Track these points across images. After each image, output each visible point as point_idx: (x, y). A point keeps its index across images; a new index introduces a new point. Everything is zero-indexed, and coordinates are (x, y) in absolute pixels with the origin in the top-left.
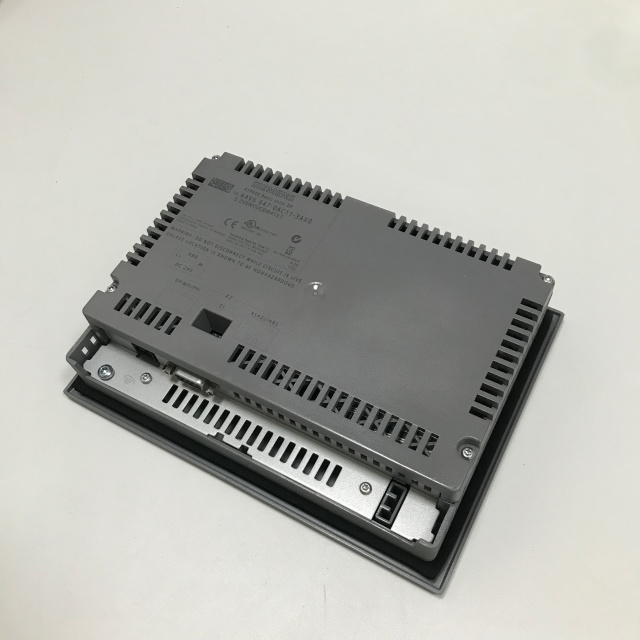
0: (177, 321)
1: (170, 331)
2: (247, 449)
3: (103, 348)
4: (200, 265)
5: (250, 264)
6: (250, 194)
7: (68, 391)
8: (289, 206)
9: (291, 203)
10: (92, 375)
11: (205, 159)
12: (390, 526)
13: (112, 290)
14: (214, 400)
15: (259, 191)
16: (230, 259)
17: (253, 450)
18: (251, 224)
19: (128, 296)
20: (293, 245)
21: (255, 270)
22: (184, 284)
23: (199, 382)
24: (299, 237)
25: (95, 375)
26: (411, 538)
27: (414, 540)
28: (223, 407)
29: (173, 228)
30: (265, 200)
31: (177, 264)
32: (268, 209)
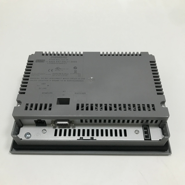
0: (51, 105)
1: (50, 109)
2: (93, 137)
3: (21, 128)
4: (48, 86)
5: (65, 80)
6: (52, 60)
7: (11, 151)
8: (67, 60)
9: (67, 59)
10: (23, 139)
11: (29, 56)
12: (150, 139)
13: (19, 106)
14: (73, 128)
15: (54, 59)
16: (57, 81)
17: (95, 137)
18: (57, 68)
19: (27, 104)
20: (75, 70)
21: (68, 81)
22: (46, 93)
23: (67, 123)
24: (76, 67)
25: (24, 138)
26: (159, 140)
27: (160, 140)
28: (77, 129)
29: (31, 78)
30: (58, 61)
31: (39, 88)
32: (60, 62)
